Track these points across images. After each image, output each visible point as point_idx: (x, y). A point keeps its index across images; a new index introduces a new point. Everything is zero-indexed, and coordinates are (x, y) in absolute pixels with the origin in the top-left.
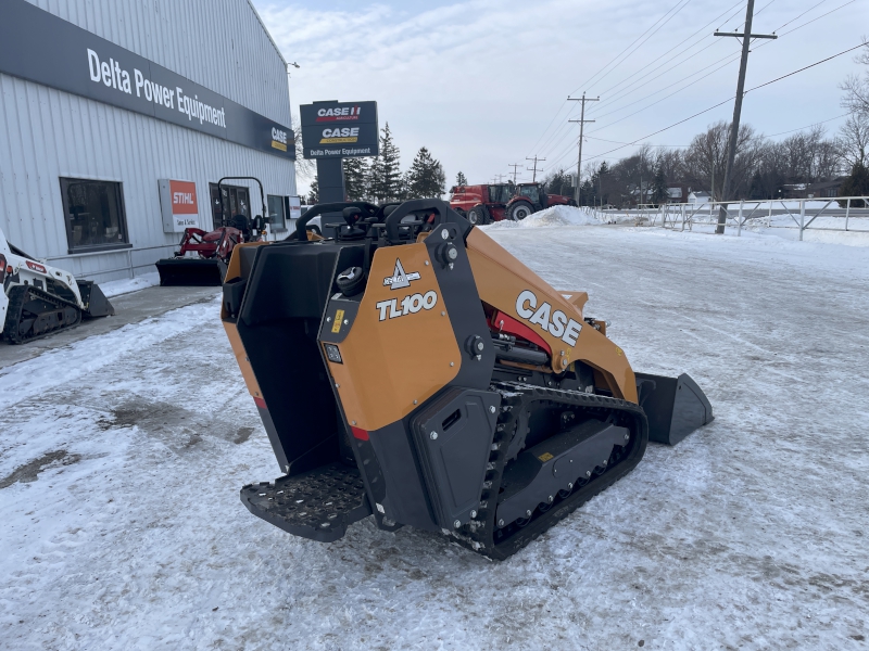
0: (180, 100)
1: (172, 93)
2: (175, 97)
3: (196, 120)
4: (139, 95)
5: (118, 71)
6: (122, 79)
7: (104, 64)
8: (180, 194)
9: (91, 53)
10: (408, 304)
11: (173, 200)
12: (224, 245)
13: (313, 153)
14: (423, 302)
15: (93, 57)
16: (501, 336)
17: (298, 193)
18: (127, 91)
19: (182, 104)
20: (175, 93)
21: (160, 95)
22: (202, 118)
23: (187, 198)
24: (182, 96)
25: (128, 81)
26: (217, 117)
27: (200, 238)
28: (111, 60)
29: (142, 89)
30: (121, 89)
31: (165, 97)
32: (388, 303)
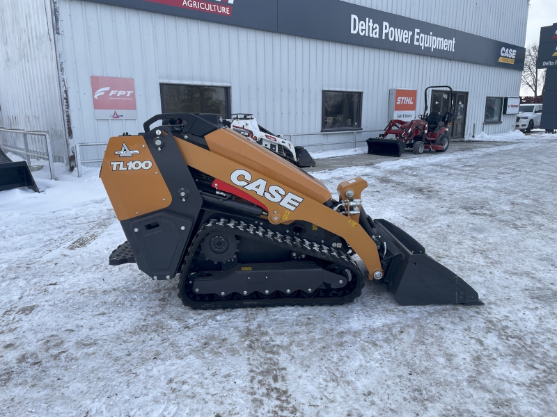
0: (416, 37)
1: (411, 33)
2: (413, 37)
3: (428, 49)
4: (384, 38)
5: (371, 24)
6: (373, 29)
7: (362, 22)
8: (403, 98)
9: (353, 16)
10: (131, 165)
11: (396, 101)
12: (409, 131)
13: (545, 63)
14: (142, 165)
15: (355, 19)
16: (217, 193)
17: (521, 95)
18: (375, 36)
19: (418, 40)
20: (414, 33)
21: (401, 36)
22: (434, 47)
23: (409, 101)
24: (418, 34)
25: (377, 30)
26: (448, 45)
27: (400, 126)
28: (367, 19)
29: (387, 34)
30: (371, 35)
31: (404, 36)
32: (118, 163)
